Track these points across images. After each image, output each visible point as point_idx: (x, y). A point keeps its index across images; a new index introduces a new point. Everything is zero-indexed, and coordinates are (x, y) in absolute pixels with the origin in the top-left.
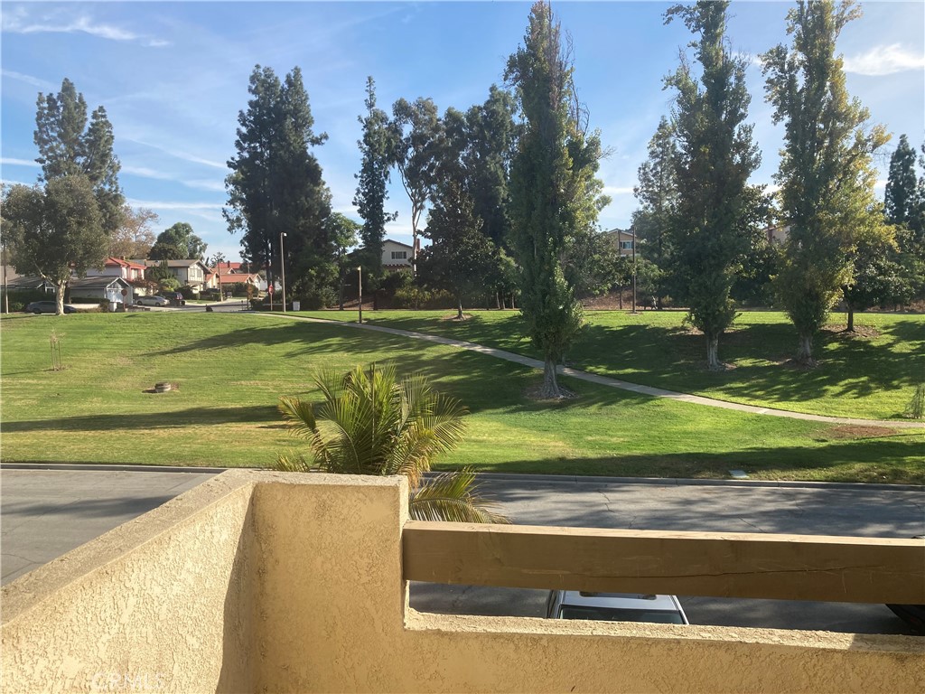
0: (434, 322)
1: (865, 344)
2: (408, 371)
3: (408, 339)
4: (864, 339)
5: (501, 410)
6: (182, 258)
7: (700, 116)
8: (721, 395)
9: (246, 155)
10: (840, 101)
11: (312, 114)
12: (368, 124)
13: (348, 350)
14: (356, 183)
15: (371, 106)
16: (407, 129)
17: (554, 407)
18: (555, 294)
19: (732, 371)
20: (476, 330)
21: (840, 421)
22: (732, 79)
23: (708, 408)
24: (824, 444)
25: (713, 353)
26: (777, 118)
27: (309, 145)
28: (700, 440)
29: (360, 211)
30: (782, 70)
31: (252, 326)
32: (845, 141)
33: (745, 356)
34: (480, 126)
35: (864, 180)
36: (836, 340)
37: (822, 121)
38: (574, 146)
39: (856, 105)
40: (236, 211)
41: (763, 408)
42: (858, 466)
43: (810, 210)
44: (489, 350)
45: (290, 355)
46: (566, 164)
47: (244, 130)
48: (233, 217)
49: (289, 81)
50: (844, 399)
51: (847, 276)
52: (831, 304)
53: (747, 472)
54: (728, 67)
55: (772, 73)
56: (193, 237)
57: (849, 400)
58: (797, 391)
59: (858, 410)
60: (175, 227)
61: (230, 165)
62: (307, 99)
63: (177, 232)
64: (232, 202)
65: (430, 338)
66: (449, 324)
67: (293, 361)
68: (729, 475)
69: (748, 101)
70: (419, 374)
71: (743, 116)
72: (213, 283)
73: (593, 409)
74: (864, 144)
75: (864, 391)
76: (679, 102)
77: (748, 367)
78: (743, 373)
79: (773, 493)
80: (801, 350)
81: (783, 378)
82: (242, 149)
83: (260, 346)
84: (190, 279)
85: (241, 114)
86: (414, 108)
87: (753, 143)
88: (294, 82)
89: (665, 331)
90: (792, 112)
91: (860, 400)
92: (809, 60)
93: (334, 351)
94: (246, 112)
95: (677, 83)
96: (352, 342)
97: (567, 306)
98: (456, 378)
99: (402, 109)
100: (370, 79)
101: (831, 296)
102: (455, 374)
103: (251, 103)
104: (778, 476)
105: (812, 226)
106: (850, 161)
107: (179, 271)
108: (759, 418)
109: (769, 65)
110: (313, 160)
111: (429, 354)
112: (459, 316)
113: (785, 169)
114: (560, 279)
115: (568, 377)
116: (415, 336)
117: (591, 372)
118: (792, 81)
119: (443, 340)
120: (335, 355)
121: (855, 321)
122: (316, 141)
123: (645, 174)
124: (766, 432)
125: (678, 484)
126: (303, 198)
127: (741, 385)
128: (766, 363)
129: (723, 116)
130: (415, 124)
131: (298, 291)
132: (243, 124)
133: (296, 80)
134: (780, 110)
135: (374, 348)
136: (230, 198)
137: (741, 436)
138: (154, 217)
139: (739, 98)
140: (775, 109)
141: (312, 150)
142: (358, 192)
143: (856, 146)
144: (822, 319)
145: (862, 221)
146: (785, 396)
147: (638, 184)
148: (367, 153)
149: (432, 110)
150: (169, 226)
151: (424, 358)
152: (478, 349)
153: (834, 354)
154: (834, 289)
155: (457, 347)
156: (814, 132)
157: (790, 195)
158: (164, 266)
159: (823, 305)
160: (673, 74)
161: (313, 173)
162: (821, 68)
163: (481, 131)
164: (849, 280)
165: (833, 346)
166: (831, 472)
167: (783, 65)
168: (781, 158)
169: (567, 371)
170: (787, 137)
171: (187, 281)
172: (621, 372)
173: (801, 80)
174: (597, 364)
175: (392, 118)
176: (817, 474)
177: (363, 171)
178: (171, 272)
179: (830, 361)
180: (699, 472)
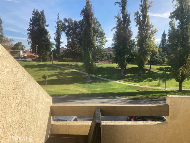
0: (68, 65)
1: (152, 72)
2: (60, 75)
3: (62, 68)
4: (153, 71)
5: (78, 83)
6: (19, 50)
7: (121, 25)
8: (123, 81)
9: (31, 28)
10: (148, 23)
11: (46, 20)
12: (58, 23)
13: (48, 70)
14: (55, 35)
15: (58, 19)
16: (67, 24)
17: (88, 83)
18: (90, 60)
19: (126, 76)
20: (77, 67)
21: (144, 87)
22: (128, 17)
23: (119, 84)
24: (138, 91)
25: (122, 73)
26: (137, 26)
27: (45, 26)
28: (114, 90)
29: (55, 41)
30: (138, 16)
31: (29, 64)
32: (149, 31)
33: (129, 73)
34: (81, 24)
35: (153, 39)
36: (147, 71)
37: (145, 27)
38: (94, 30)
39: (151, 24)
40: (30, 40)
41: (130, 84)
42: (141, 96)
43: (142, 45)
44: (78, 71)
45: (36, 71)
46: (92, 33)
47: (31, 23)
48: (29, 41)
49: (41, 13)
50: (146, 82)
51: (149, 58)
52: (146, 63)
53: (119, 97)
54: (127, 15)
55: (136, 17)
56: (23, 45)
57: (147, 83)
58: (137, 81)
59: (149, 85)
60: (18, 43)
61: (28, 30)
62: (45, 17)
63: (19, 44)
64: (29, 38)
65: (66, 68)
66: (72, 65)
67: (36, 72)
68: (115, 97)
69: (131, 22)
70: (62, 76)
71: (130, 25)
72: (26, 55)
73: (96, 83)
74: (153, 32)
75: (150, 81)
76: (118, 22)
77: (129, 76)
78: (128, 77)
79: (122, 101)
80: (140, 73)
81: (135, 78)
82: (31, 27)
83: (30, 69)
84: (20, 54)
85: (31, 19)
86: (68, 20)
87: (131, 31)
88: (42, 13)
89: (114, 68)
90: (140, 24)
91: (149, 83)
92: (143, 14)
93: (45, 70)
94: (32, 19)
95: (117, 17)
96: (49, 68)
97: (92, 62)
98: (70, 77)
99: (65, 20)
100: (58, 13)
101: (146, 62)
102: (70, 76)
103: (33, 17)
104: (124, 97)
105: (142, 48)
106: (150, 35)
107: (18, 52)
108: (128, 86)
109: (135, 15)
110: (46, 30)
111: (65, 71)
112: (74, 64)
113: (138, 36)
114: (91, 57)
115: (93, 77)
116: (64, 68)
117: (98, 76)
118: (140, 19)
119: (69, 69)
120: (45, 71)
121: (151, 67)
122: (47, 26)
123: (114, 36)
124: (128, 88)
125: (104, 99)
126: (43, 38)
127: (127, 79)
128: (133, 75)
129: (126, 25)
130: (68, 23)
131: (42, 57)
132: (31, 21)
133: (43, 13)
134: (137, 24)
135: (54, 70)
136: (28, 37)
137: (123, 89)
138: (13, 40)
139: (129, 21)
140: (136, 24)
141: (46, 28)
142: (55, 37)
143: (151, 32)
144: (144, 66)
145: (152, 47)
146: (135, 82)
147: (113, 38)
148: (57, 29)
149: (72, 21)
150: (17, 43)
151: (64, 72)
152: (76, 71)
153: (147, 73)
154: (146, 60)
155: (72, 70)
156: (143, 29)
157: (139, 41)
158: (14, 51)
159: (144, 64)
160: (116, 16)
161: (46, 33)
162: (145, 16)
163: (81, 25)
164: (149, 59)
165: (147, 72)
166: (135, 97)
167: (138, 15)
168: (137, 34)
169: (93, 76)
170: (138, 30)
171: (19, 55)
172: (104, 76)
173: (141, 18)
174: (100, 74)
175: (63, 22)
176: (132, 97)
177: (56, 33)
178: (16, 52)
179: (145, 75)
180: (109, 96)
